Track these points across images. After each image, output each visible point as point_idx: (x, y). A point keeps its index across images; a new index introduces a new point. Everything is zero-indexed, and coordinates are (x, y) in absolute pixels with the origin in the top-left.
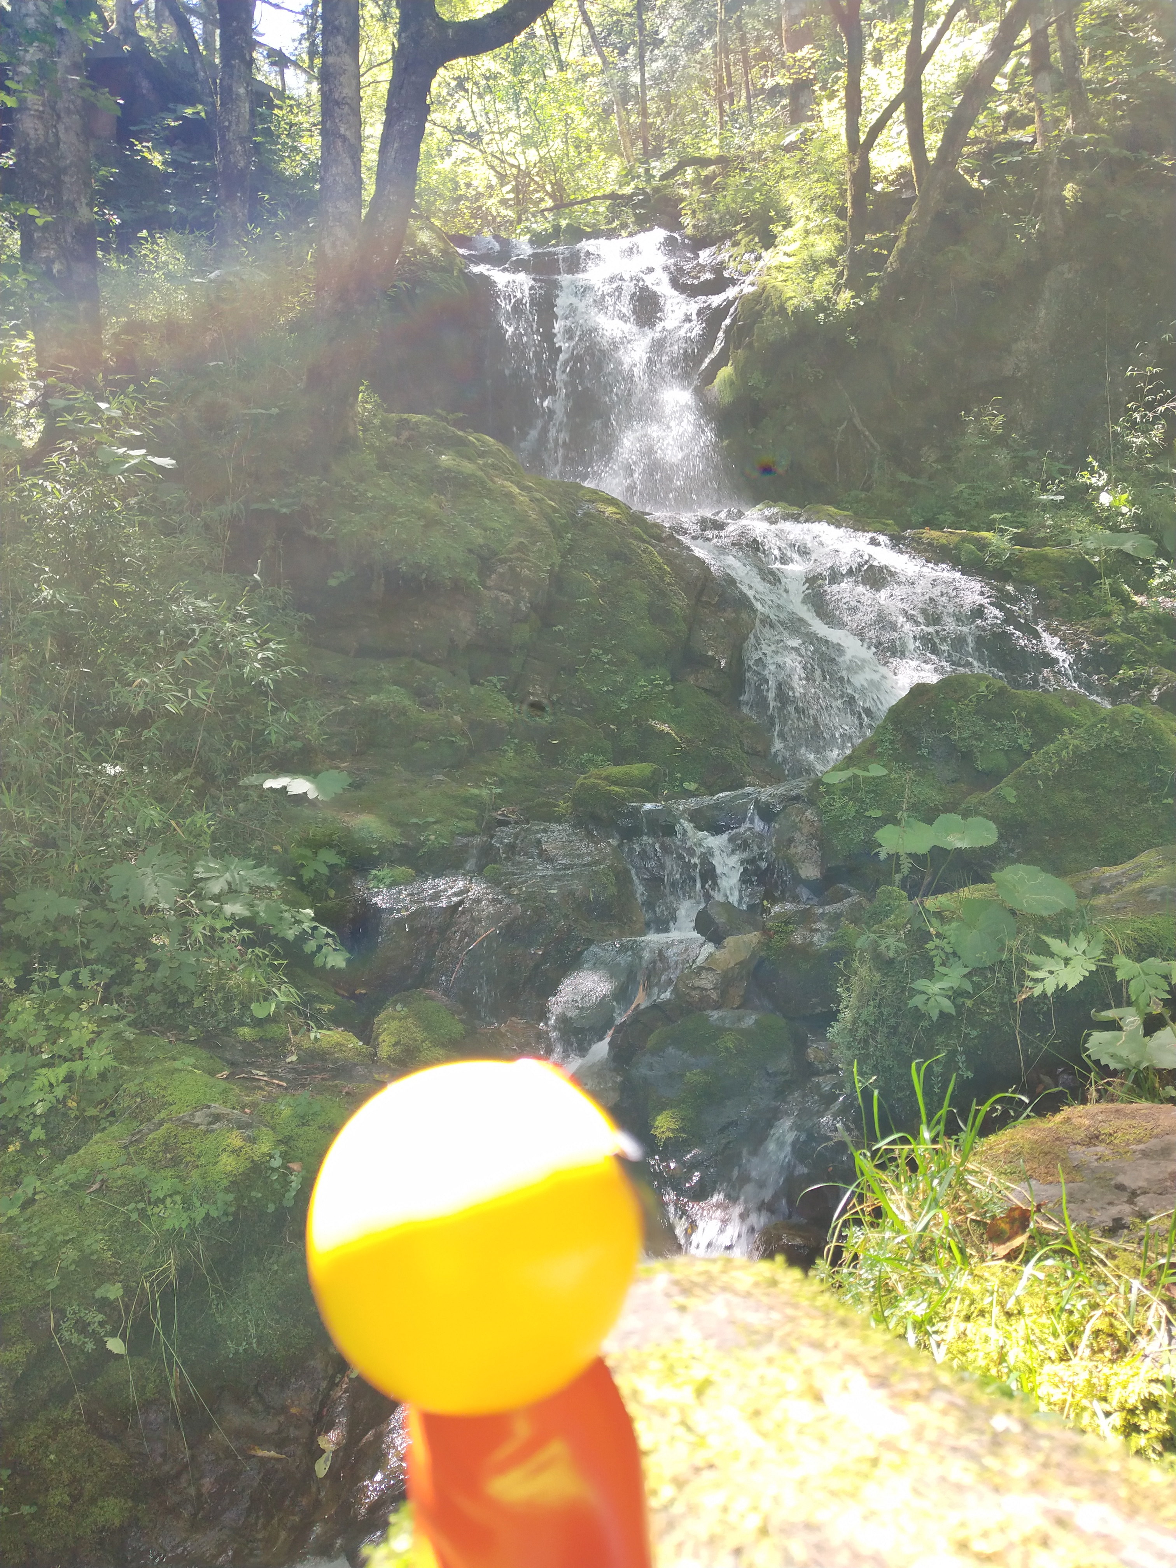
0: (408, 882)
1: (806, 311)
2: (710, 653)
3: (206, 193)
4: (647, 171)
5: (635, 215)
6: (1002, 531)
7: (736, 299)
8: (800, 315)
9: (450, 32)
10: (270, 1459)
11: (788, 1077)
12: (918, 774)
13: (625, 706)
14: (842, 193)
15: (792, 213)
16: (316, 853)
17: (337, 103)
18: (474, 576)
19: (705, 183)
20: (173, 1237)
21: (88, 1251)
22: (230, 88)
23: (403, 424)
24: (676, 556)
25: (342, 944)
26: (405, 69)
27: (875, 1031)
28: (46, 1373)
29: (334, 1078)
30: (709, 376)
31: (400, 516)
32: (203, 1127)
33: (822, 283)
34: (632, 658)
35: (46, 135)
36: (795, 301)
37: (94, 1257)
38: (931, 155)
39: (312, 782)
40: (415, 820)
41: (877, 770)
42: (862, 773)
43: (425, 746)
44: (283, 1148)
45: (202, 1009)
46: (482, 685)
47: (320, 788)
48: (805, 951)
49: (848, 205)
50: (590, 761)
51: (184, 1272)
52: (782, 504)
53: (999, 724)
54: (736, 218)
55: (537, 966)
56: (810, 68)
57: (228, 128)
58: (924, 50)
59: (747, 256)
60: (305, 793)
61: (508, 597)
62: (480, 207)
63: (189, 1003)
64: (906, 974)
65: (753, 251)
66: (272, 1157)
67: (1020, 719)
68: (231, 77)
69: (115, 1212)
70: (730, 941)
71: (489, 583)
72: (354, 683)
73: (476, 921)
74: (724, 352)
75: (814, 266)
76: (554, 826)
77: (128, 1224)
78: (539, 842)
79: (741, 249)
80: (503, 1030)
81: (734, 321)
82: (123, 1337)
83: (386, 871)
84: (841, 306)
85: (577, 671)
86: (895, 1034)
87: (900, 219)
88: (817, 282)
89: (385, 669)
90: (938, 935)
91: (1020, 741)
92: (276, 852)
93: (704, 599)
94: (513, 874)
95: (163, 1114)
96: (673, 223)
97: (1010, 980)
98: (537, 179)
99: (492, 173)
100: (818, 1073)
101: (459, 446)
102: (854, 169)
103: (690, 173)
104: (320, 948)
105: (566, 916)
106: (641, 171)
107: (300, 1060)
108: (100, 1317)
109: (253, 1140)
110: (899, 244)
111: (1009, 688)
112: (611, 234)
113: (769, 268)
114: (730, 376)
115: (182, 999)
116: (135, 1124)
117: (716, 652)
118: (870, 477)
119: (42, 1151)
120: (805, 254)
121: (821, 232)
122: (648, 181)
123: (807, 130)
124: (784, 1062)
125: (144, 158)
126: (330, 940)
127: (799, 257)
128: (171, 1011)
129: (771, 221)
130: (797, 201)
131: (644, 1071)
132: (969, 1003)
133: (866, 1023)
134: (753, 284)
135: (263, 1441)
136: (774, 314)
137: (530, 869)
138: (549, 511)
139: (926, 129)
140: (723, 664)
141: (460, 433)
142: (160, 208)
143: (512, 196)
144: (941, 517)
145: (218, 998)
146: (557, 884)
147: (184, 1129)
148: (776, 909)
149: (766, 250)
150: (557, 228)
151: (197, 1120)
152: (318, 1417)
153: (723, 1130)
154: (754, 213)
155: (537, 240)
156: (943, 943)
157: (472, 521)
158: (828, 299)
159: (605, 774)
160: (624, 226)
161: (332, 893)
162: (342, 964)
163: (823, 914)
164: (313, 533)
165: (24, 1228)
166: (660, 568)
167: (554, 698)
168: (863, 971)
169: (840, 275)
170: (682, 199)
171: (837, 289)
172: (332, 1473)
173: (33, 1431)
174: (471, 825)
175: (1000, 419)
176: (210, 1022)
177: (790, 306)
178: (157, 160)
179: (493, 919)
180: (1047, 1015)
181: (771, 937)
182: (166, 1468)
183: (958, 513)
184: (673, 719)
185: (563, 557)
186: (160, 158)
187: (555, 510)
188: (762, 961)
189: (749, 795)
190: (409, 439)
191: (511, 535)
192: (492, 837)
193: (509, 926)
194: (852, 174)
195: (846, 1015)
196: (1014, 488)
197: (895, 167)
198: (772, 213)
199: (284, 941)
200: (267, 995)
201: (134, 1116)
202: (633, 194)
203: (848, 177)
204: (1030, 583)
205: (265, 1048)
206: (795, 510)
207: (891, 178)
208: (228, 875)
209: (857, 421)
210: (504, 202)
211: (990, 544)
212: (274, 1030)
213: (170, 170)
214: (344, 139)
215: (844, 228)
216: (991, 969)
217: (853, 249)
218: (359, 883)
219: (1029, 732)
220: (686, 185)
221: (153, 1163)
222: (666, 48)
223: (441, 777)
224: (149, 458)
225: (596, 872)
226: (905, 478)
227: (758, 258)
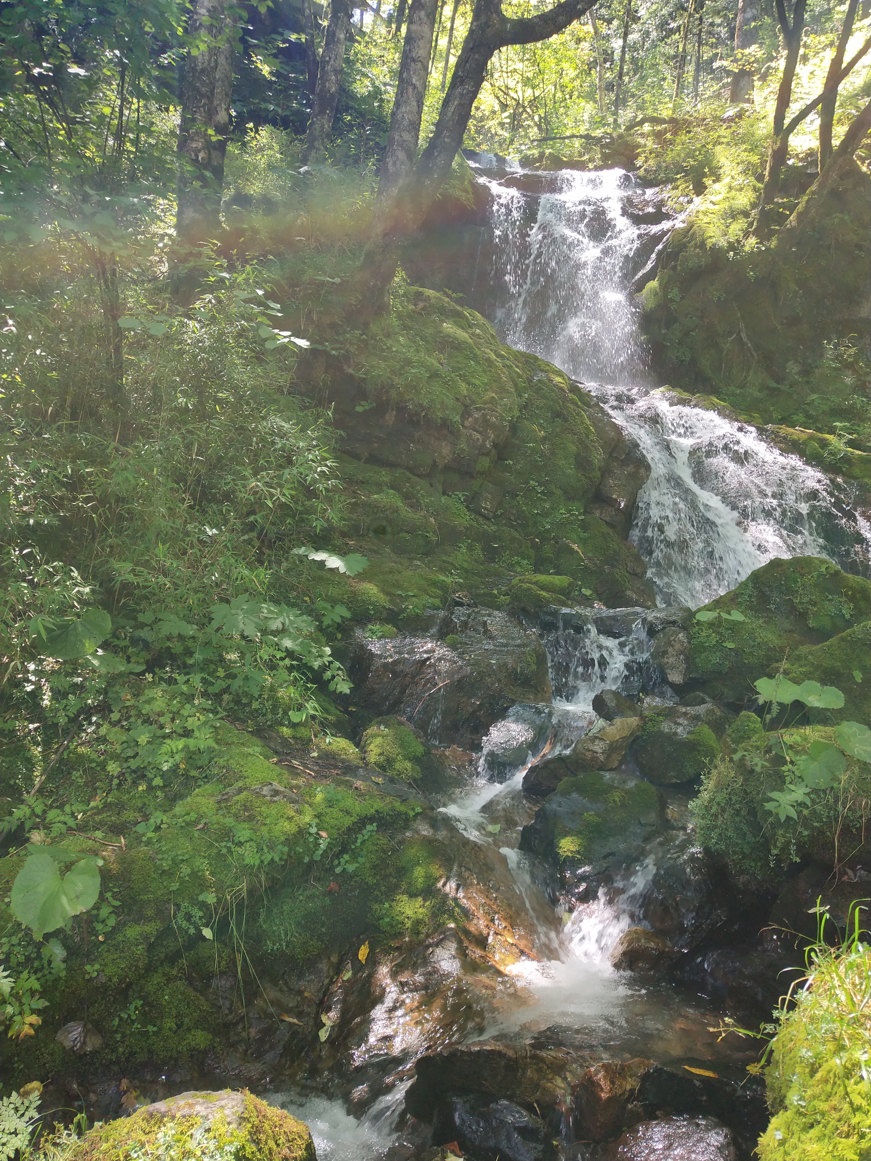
0: (392, 637)
1: (720, 249)
2: (614, 496)
3: (296, 99)
4: (615, 121)
5: (602, 153)
6: (840, 435)
7: (669, 231)
8: (716, 252)
9: (509, 25)
10: (294, 1024)
11: (654, 828)
12: (765, 622)
13: (548, 527)
14: (763, 163)
15: (722, 171)
16: (333, 607)
17: (414, 60)
18: (457, 418)
19: (658, 136)
20: (247, 870)
21: (196, 869)
22: (334, 33)
23: (419, 296)
24: (601, 421)
25: (350, 677)
26: (472, 49)
27: (723, 810)
28: (165, 943)
29: (344, 774)
30: (640, 286)
31: (413, 367)
32: (269, 798)
33: (737, 227)
34: (558, 492)
35: (209, 61)
36: (714, 240)
37: (200, 874)
38: (836, 142)
39: (342, 560)
40: (399, 592)
41: (737, 616)
42: (724, 616)
43: (408, 537)
44: (317, 820)
45: (257, 710)
46: (450, 496)
47: (347, 565)
48: (671, 737)
49: (766, 173)
50: (518, 563)
51: (251, 892)
52: (679, 389)
53: (830, 597)
54: (680, 169)
55: (474, 712)
56: (753, 62)
57: (328, 62)
58: (844, 66)
59: (681, 199)
60: (338, 568)
61: (479, 436)
62: (483, 126)
63: (249, 704)
64: (762, 783)
65: (687, 195)
66: (310, 825)
67: (846, 596)
68: (336, 25)
69: (211, 845)
70: (618, 721)
71: (467, 424)
72: (363, 483)
73: (438, 673)
74: (654, 270)
75: (733, 214)
76: (496, 613)
77: (219, 854)
78: (485, 623)
79: (678, 192)
80: (447, 753)
81: (665, 248)
82: (212, 929)
83: (378, 627)
84: (747, 249)
85: (517, 495)
86: (737, 815)
87: (803, 190)
88: (732, 227)
89: (385, 476)
90: (792, 762)
91: (844, 612)
92: (306, 602)
93: (615, 455)
94: (466, 644)
95: (240, 784)
96: (629, 164)
97: (836, 801)
98: (528, 110)
99: (497, 101)
100: (673, 828)
101: (457, 317)
102: (776, 147)
103: (647, 127)
104: (333, 677)
105: (499, 681)
106: (611, 120)
107: (319, 757)
108: (201, 914)
109: (299, 812)
110: (800, 208)
111: (842, 571)
112: (580, 166)
113: (698, 212)
114: (655, 289)
115: (244, 701)
116: (221, 786)
117: (619, 496)
118: (746, 377)
119: (159, 793)
120: (726, 205)
121: (741, 189)
122: (614, 129)
123: (742, 109)
124: (652, 817)
125: (256, 67)
126: (340, 672)
127: (722, 206)
128: (236, 708)
129: (704, 175)
130: (727, 163)
131: (554, 806)
132: (806, 812)
133: (718, 804)
134: (684, 222)
135: (289, 1011)
136: (696, 247)
137: (478, 642)
138: (515, 376)
139: (834, 122)
140: (622, 505)
141: (458, 308)
142: (263, 106)
143: (508, 120)
144: (795, 417)
145: (269, 704)
146: (495, 656)
147: (258, 797)
148: (648, 700)
149: (698, 196)
150: (542, 155)
151: (264, 793)
152: (322, 1002)
153: (605, 857)
154: (692, 167)
155: (525, 162)
156: (794, 769)
157: (460, 376)
158: (738, 241)
159: (535, 580)
160: (592, 160)
161: (339, 636)
162: (348, 691)
163: (685, 714)
164: (351, 371)
165: (157, 846)
166: (588, 428)
167: (499, 513)
168: (722, 768)
169: (751, 224)
170: (638, 146)
171: (746, 235)
172: (330, 1040)
173: (157, 979)
174: (437, 602)
175: (853, 351)
176: (260, 719)
177: (709, 243)
178: (266, 70)
179: (450, 674)
180: (859, 829)
181: (646, 723)
182: (230, 1017)
183: (808, 416)
184: (583, 542)
185: (520, 411)
186: (268, 69)
187: (519, 376)
188: (637, 738)
189: (638, 613)
190: (423, 309)
191: (487, 390)
192: (452, 613)
193: (459, 681)
194: (773, 151)
195: (705, 796)
196: (854, 403)
197: (805, 148)
198: (706, 170)
199: (311, 669)
200: (300, 708)
201: (220, 781)
202: (602, 137)
203: (770, 152)
204: (855, 478)
205: (296, 743)
206: (686, 395)
207: (801, 156)
208: (281, 619)
209: (743, 335)
210: (502, 125)
211: (830, 444)
212: (303, 732)
213: (274, 79)
214: (415, 87)
215: (759, 189)
216: (824, 791)
217: (764, 207)
218: (358, 633)
219: (852, 605)
220: (642, 135)
221: (236, 816)
222: (643, 24)
223: (418, 563)
224: (293, 339)
225: (524, 653)
226: (773, 384)
227: (690, 202)
